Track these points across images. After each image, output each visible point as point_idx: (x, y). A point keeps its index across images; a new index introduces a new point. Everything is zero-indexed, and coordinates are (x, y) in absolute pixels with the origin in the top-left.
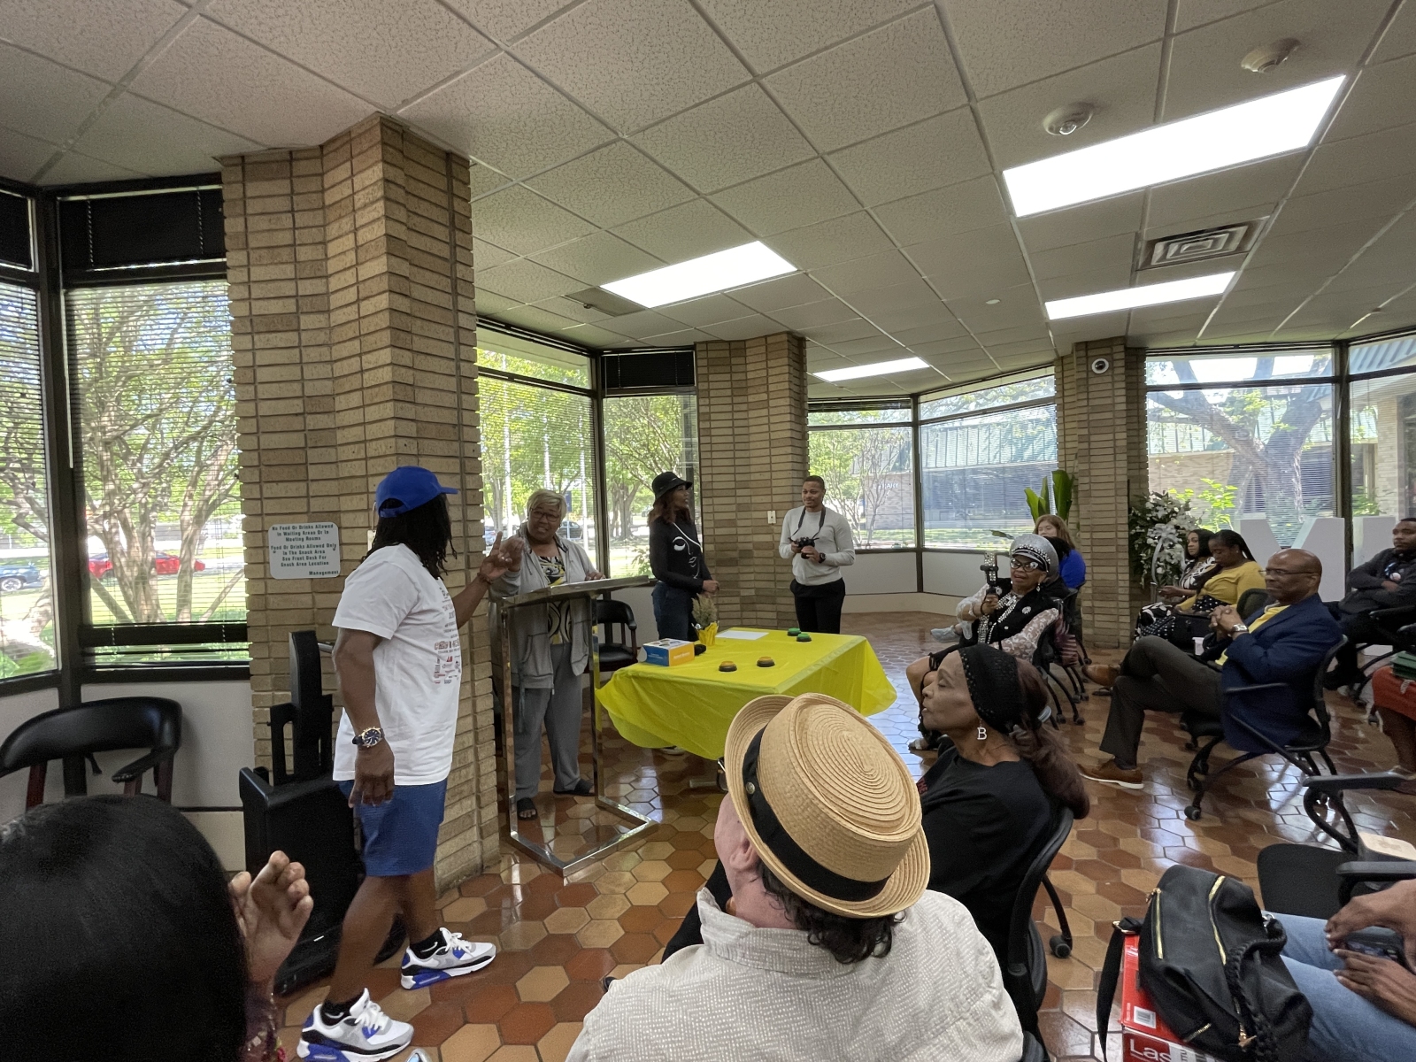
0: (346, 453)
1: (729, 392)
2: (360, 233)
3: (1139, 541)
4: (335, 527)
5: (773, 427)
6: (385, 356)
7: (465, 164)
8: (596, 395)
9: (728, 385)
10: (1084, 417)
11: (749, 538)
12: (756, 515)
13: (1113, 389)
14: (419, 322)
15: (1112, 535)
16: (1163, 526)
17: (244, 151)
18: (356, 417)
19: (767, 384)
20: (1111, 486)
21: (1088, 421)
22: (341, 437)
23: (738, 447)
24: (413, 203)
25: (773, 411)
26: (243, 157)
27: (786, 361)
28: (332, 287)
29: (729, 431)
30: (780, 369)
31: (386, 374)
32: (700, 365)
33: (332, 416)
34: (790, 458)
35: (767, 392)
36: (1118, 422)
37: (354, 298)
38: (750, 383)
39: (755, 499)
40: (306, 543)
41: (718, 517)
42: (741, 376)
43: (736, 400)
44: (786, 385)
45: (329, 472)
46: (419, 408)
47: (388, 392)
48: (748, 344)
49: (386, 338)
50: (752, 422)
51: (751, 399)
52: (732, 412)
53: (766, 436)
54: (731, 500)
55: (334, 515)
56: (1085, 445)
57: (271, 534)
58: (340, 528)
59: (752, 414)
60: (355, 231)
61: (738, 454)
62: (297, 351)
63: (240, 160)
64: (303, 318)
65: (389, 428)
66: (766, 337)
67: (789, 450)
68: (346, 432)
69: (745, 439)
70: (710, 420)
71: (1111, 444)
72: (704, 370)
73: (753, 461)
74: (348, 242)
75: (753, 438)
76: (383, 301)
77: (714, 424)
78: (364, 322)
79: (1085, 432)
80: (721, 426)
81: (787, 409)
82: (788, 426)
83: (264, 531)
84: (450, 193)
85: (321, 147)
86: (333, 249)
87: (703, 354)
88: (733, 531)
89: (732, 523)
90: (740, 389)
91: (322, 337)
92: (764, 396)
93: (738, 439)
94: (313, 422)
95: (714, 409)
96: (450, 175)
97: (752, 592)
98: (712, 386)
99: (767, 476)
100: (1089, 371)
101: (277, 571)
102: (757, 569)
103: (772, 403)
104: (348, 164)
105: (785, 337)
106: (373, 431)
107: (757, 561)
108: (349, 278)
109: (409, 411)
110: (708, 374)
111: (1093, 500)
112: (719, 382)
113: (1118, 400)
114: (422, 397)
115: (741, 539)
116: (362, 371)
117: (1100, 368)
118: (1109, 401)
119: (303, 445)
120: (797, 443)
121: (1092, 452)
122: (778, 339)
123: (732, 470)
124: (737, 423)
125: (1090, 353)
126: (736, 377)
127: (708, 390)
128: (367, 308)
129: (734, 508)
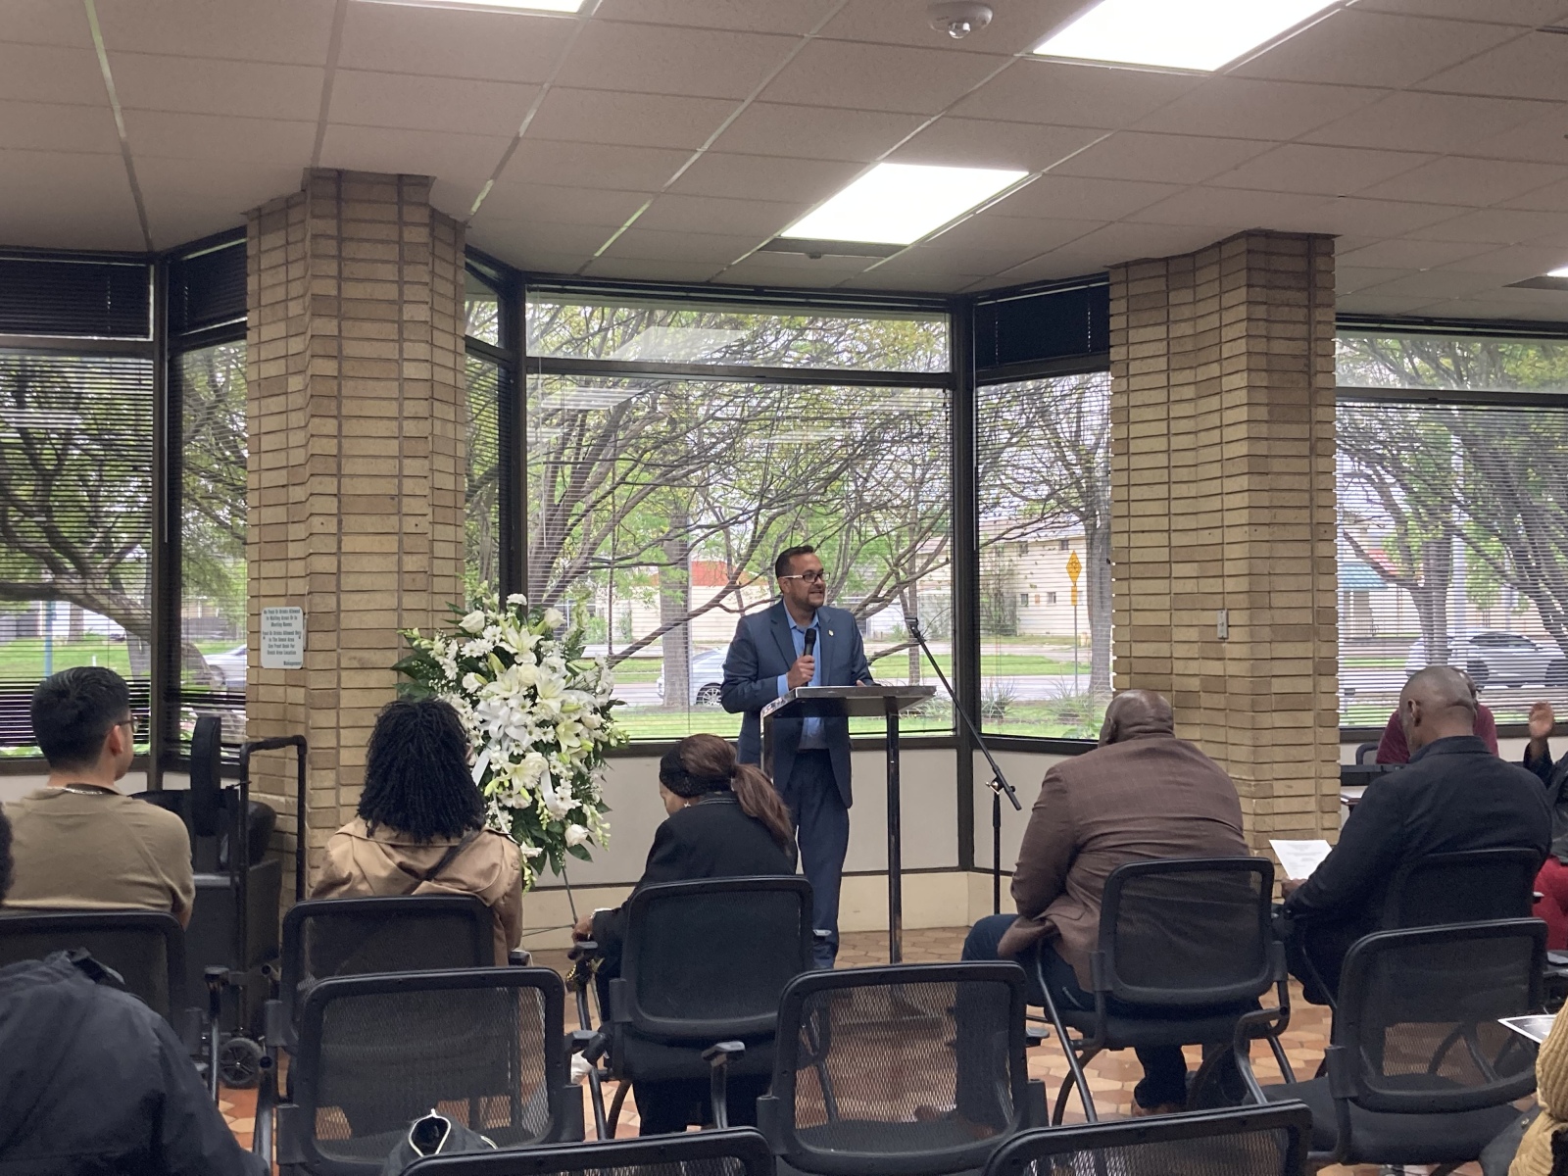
1: (1162, 364)
5: (1227, 434)
8: (962, 383)
9: (1162, 348)
11: (1193, 667)
19: (1221, 344)
23: (1177, 474)
24: (345, 251)
25: (1224, 401)
26: (259, 210)
29: (1161, 444)
30: (1238, 308)
32: (1118, 312)
33: (304, 488)
35: (1221, 360)
38: (1196, 343)
40: (283, 629)
41: (1140, 619)
42: (1188, 329)
43: (1177, 378)
46: (345, 480)
48: (1196, 261)
50: (1198, 423)
51: (1198, 375)
52: (1168, 402)
53: (1217, 453)
54: (1160, 586)
57: (263, 617)
58: (306, 614)
59: (1201, 406)
61: (1178, 490)
62: (285, 417)
63: (257, 213)
64: (289, 380)
66: (1219, 245)
69: (1188, 458)
70: (1133, 424)
72: (1121, 322)
73: (1197, 505)
75: (1203, 456)
77: (1136, 429)
80: (1148, 428)
83: (259, 615)
87: (1122, 290)
88: (1163, 649)
89: (1163, 633)
90: (1181, 356)
91: (300, 401)
92: (1216, 370)
93: (1177, 459)
94: (293, 494)
95: (1138, 398)
98: (1135, 351)
99: (1218, 536)
101: (265, 659)
103: (1225, 383)
110: (1126, 329)
112: (1147, 344)
115: (1179, 667)
119: (286, 519)
122: (1235, 248)
123: (1164, 523)
124: (1176, 426)
126: (1177, 330)
127: (1127, 362)
129: (1166, 602)
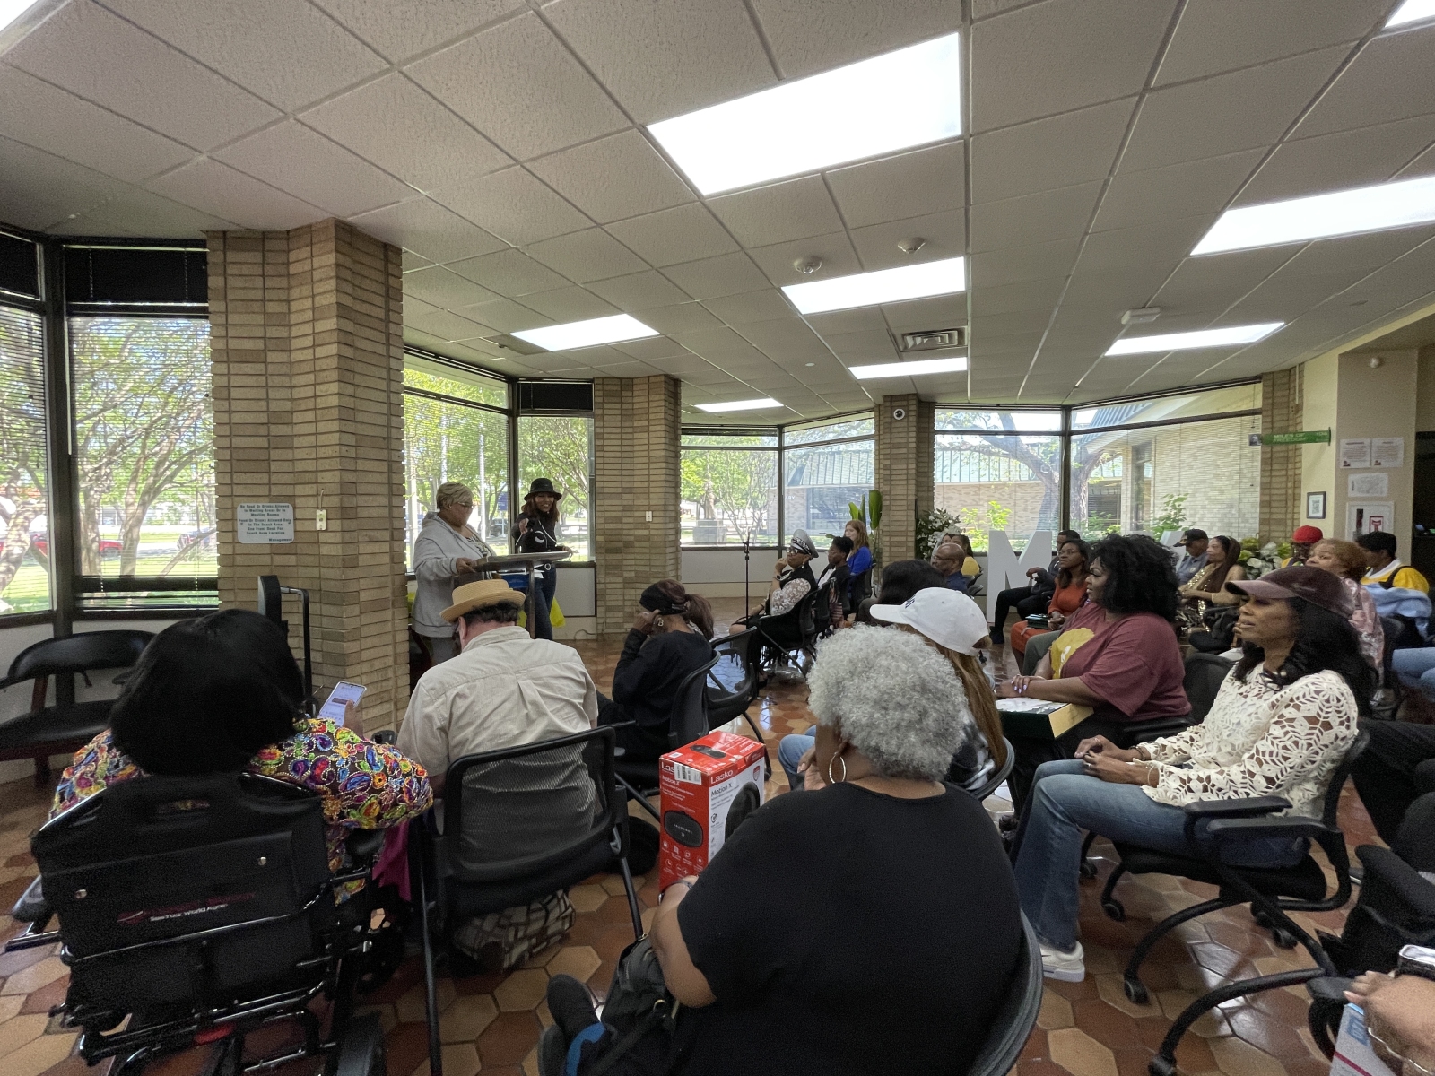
0: (299, 454)
1: (619, 418)
2: (317, 299)
3: (923, 544)
4: (291, 507)
5: (652, 447)
6: (334, 388)
7: (398, 251)
8: (512, 414)
9: (618, 412)
10: (888, 451)
11: (631, 533)
12: (637, 514)
13: (908, 432)
14: (359, 364)
15: (904, 539)
16: (939, 533)
17: (225, 228)
18: (310, 428)
19: (648, 414)
20: (904, 503)
21: (890, 454)
22: (297, 442)
23: (625, 461)
24: (357, 281)
25: (652, 435)
26: (225, 233)
27: (663, 397)
28: (293, 335)
29: (618, 448)
30: (659, 402)
31: (334, 401)
32: (596, 397)
33: (290, 427)
34: (663, 471)
35: (648, 420)
36: (911, 456)
37: (311, 344)
38: (636, 412)
39: (637, 502)
40: (267, 518)
41: (608, 514)
42: (630, 406)
43: (625, 424)
44: (662, 416)
45: (286, 467)
46: (359, 425)
47: (335, 413)
48: (635, 381)
49: (334, 375)
50: (636, 442)
51: (635, 424)
52: (621, 433)
53: (646, 453)
54: (618, 502)
55: (291, 498)
56: (888, 472)
57: (239, 510)
58: (294, 508)
59: (636, 436)
60: (313, 296)
61: (625, 466)
62: (264, 378)
63: (221, 235)
64: (269, 354)
65: (335, 438)
66: (649, 377)
67: (663, 465)
68: (301, 439)
69: (631, 455)
70: (603, 439)
71: (905, 472)
72: (600, 400)
73: (636, 472)
74: (308, 303)
75: (636, 454)
76: (333, 349)
77: (606, 442)
78: (318, 363)
79: (888, 462)
80: (612, 444)
81: (663, 434)
82: (663, 447)
83: (234, 508)
84: (388, 274)
85: (288, 232)
86: (295, 306)
87: (600, 387)
88: (619, 526)
89: (619, 520)
90: (627, 416)
91: (285, 369)
92: (646, 423)
93: (625, 455)
94: (275, 430)
95: (607, 430)
96: (387, 260)
97: (633, 574)
98: (606, 412)
99: (646, 484)
100: (892, 417)
101: (243, 537)
102: (638, 557)
103: (652, 428)
104: (309, 248)
105: (663, 378)
106: (322, 440)
107: (637, 550)
108: (307, 329)
109: (350, 427)
110: (603, 403)
111: (892, 513)
112: (612, 409)
113: (910, 440)
114: (360, 417)
115: (625, 532)
116: (315, 397)
117: (899, 414)
118: (904, 441)
119: (267, 446)
120: (671, 460)
121: (893, 477)
122: (659, 379)
123: (619, 478)
124: (625, 442)
125: (894, 404)
126: (625, 406)
127: (603, 415)
128: (321, 352)
129: (620, 508)
